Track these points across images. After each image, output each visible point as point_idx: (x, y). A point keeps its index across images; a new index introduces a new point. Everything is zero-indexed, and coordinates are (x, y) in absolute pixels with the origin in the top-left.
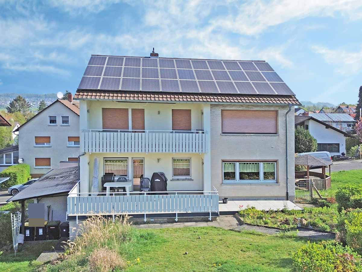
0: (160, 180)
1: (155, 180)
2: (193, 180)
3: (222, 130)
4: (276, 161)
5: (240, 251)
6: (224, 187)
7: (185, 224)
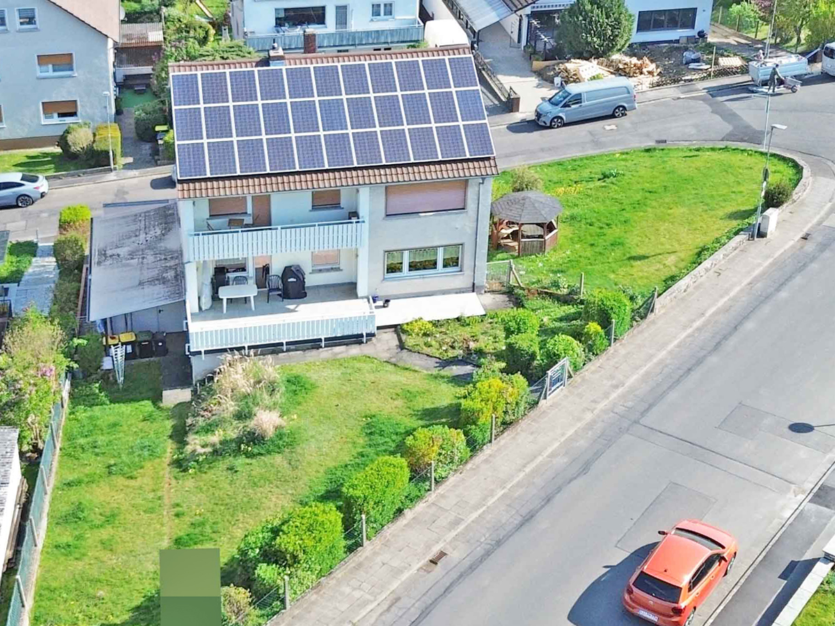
0: (295, 280)
1: (289, 280)
2: (342, 270)
3: (386, 212)
4: (462, 245)
5: (390, 399)
6: (387, 283)
7: (334, 350)
